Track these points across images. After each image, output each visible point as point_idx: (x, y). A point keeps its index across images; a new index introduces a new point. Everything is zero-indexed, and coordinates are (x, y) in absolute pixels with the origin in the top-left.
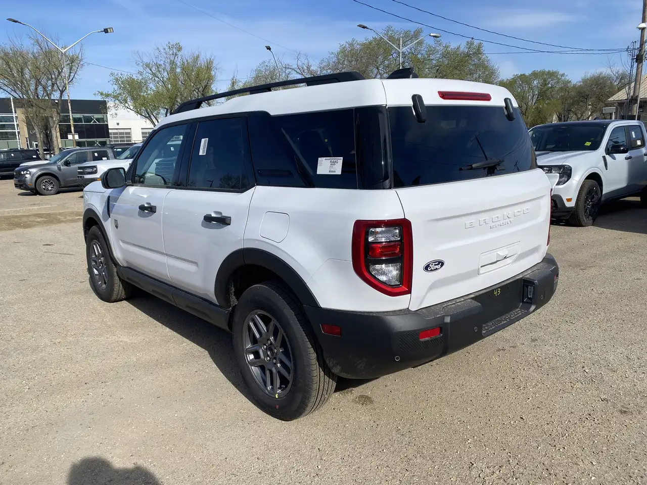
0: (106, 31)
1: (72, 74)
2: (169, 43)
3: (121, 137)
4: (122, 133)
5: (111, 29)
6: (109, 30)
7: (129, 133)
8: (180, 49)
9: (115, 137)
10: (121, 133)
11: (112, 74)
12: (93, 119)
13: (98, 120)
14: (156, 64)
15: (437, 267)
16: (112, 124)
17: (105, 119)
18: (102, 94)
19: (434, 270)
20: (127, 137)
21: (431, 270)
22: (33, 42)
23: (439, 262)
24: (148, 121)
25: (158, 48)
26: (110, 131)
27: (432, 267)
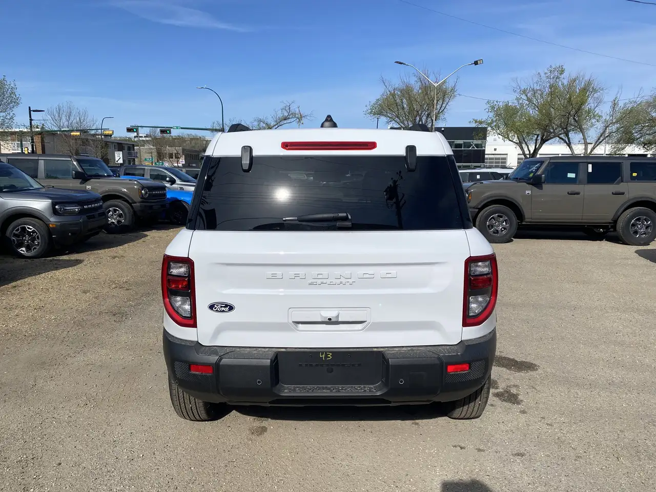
0: (476, 63)
1: (444, 105)
2: (551, 66)
3: (496, 163)
4: (499, 159)
5: (481, 61)
6: (479, 62)
7: (505, 159)
8: (562, 72)
9: (490, 163)
10: (496, 159)
11: (488, 102)
12: (472, 145)
13: (477, 146)
14: (533, 90)
15: (223, 309)
16: (489, 150)
17: (483, 145)
18: (476, 122)
19: (221, 311)
20: (502, 163)
21: (217, 311)
22: (416, 79)
23: (226, 306)
24: (518, 147)
25: (539, 73)
26: (486, 156)
27: (218, 308)
